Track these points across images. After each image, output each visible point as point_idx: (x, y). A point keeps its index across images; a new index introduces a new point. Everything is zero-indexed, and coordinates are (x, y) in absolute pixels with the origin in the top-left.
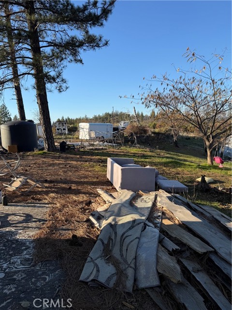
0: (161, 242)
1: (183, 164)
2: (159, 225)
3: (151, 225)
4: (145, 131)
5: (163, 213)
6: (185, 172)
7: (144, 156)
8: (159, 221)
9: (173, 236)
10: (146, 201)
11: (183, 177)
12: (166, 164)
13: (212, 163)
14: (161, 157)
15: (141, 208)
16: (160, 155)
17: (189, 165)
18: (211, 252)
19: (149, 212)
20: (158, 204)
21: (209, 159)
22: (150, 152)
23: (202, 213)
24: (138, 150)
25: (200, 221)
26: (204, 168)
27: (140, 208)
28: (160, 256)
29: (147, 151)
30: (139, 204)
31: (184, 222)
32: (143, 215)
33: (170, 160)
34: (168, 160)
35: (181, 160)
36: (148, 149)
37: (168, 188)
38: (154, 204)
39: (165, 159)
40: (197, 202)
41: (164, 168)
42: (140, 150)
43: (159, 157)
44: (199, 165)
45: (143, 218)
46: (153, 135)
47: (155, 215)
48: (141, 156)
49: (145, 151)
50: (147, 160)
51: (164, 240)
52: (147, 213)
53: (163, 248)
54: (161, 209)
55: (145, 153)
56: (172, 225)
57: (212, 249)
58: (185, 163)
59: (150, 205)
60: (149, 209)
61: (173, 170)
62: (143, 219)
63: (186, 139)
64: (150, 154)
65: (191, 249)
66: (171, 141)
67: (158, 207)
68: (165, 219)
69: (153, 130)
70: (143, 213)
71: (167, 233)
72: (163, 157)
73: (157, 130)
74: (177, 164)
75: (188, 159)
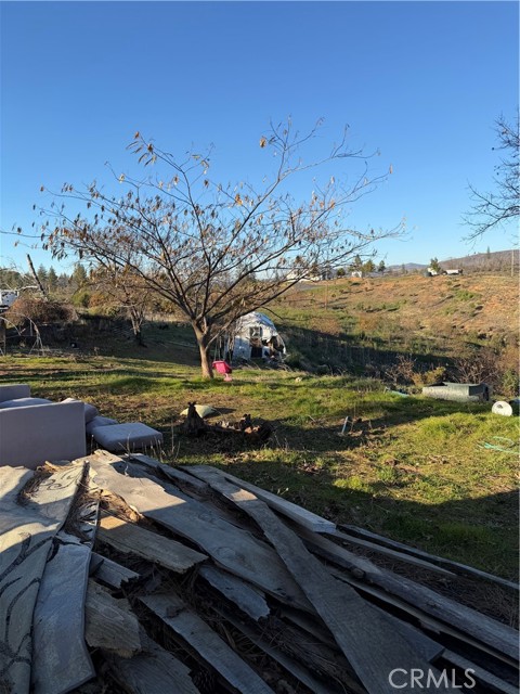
0: (94, 573)
1: (154, 382)
2: (91, 535)
3: (73, 539)
4: (63, 314)
5: (103, 504)
6: (159, 399)
7: (62, 375)
8: (92, 524)
9: (125, 550)
10: (61, 485)
11: (153, 412)
12: (115, 388)
13: (212, 375)
14: (104, 373)
15: (47, 506)
16: (102, 368)
17: (167, 384)
18: (202, 563)
19: (68, 509)
20: (91, 485)
21: (204, 366)
22: (79, 362)
23: (188, 484)
24: (47, 360)
25: (183, 501)
26: (196, 386)
27: (45, 505)
28: (93, 606)
29: (70, 362)
30: (44, 495)
31: (148, 512)
32: (53, 521)
33: (126, 377)
34: (121, 378)
35: (150, 375)
36: (72, 357)
37: (116, 443)
38: (82, 488)
39: (114, 376)
40: (181, 460)
41: (112, 398)
42: (51, 360)
43: (100, 373)
44: (187, 382)
45: (52, 527)
46: (82, 322)
47: (83, 514)
48: (54, 375)
49: (65, 362)
50: (70, 383)
51: (102, 567)
52: (61, 514)
53: (100, 587)
54: (97, 496)
55: (65, 366)
56: (122, 526)
57: (205, 557)
58: (158, 380)
59: (70, 491)
60: (69, 503)
61: (133, 399)
62: (51, 532)
63: (160, 327)
64: (78, 367)
65: (162, 568)
66: (127, 334)
67: (91, 492)
68: (106, 516)
69: (82, 310)
70: (52, 515)
71: (111, 547)
72: (109, 373)
73: (92, 311)
74: (140, 384)
75: (167, 371)
